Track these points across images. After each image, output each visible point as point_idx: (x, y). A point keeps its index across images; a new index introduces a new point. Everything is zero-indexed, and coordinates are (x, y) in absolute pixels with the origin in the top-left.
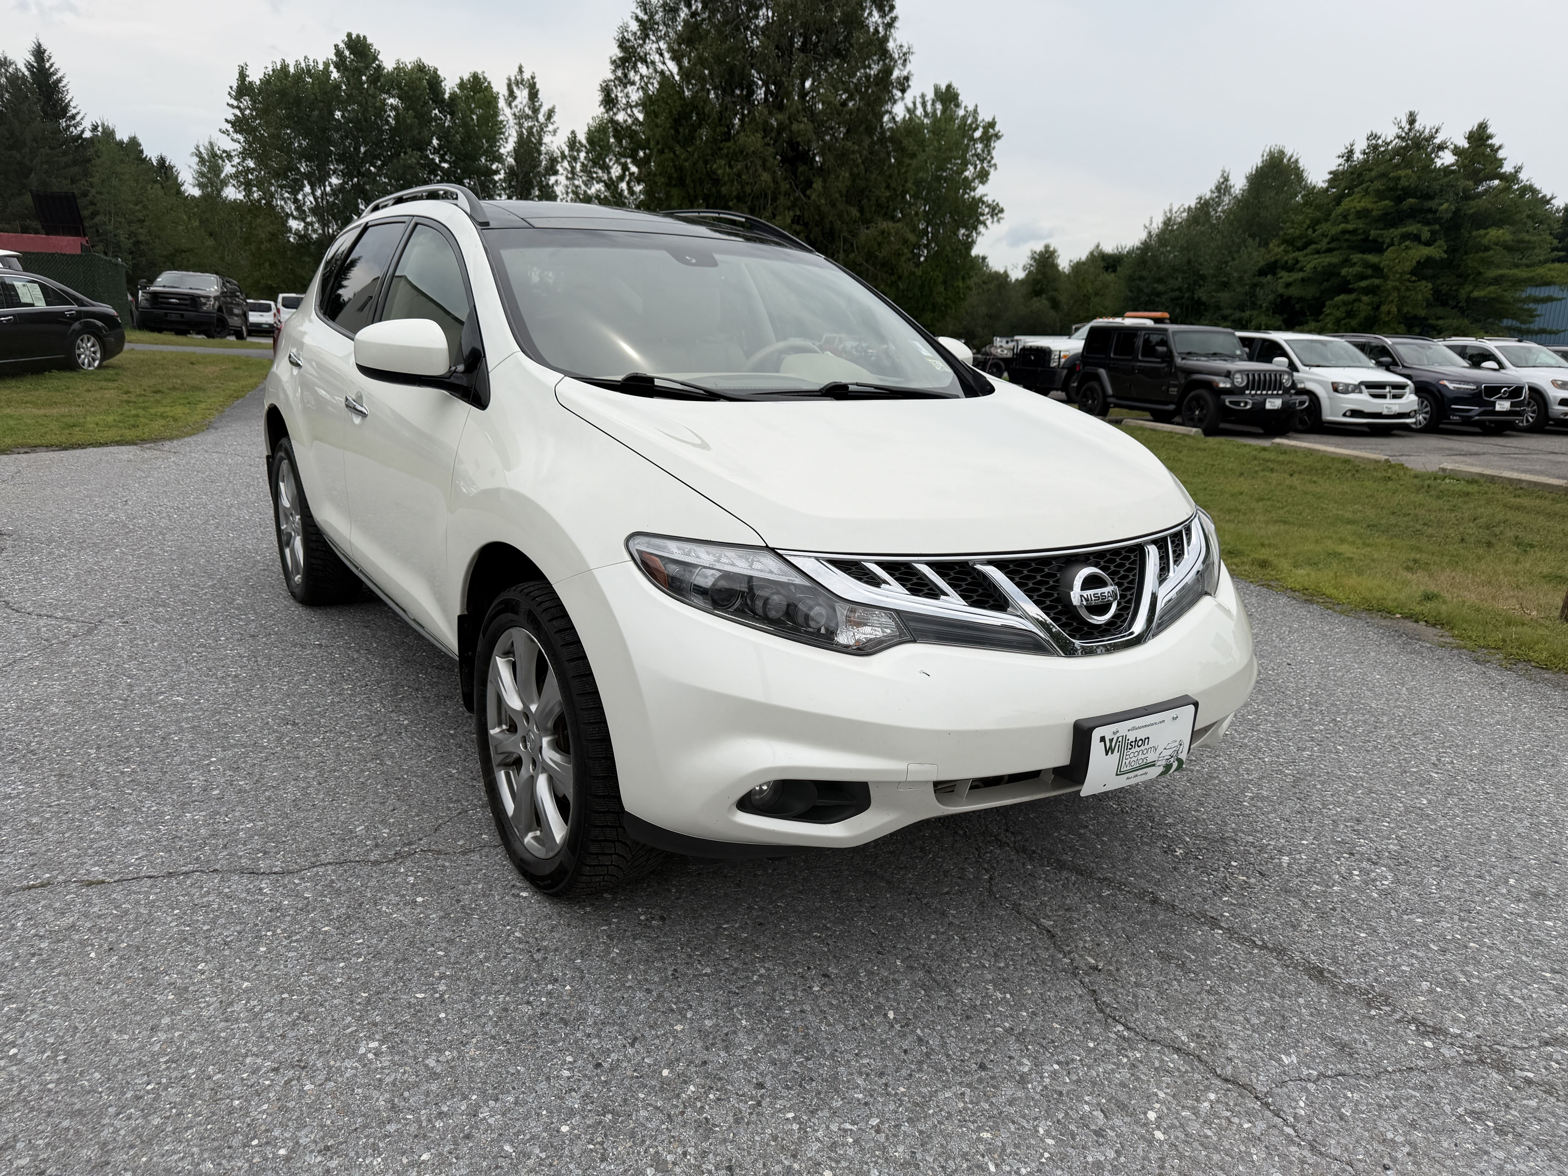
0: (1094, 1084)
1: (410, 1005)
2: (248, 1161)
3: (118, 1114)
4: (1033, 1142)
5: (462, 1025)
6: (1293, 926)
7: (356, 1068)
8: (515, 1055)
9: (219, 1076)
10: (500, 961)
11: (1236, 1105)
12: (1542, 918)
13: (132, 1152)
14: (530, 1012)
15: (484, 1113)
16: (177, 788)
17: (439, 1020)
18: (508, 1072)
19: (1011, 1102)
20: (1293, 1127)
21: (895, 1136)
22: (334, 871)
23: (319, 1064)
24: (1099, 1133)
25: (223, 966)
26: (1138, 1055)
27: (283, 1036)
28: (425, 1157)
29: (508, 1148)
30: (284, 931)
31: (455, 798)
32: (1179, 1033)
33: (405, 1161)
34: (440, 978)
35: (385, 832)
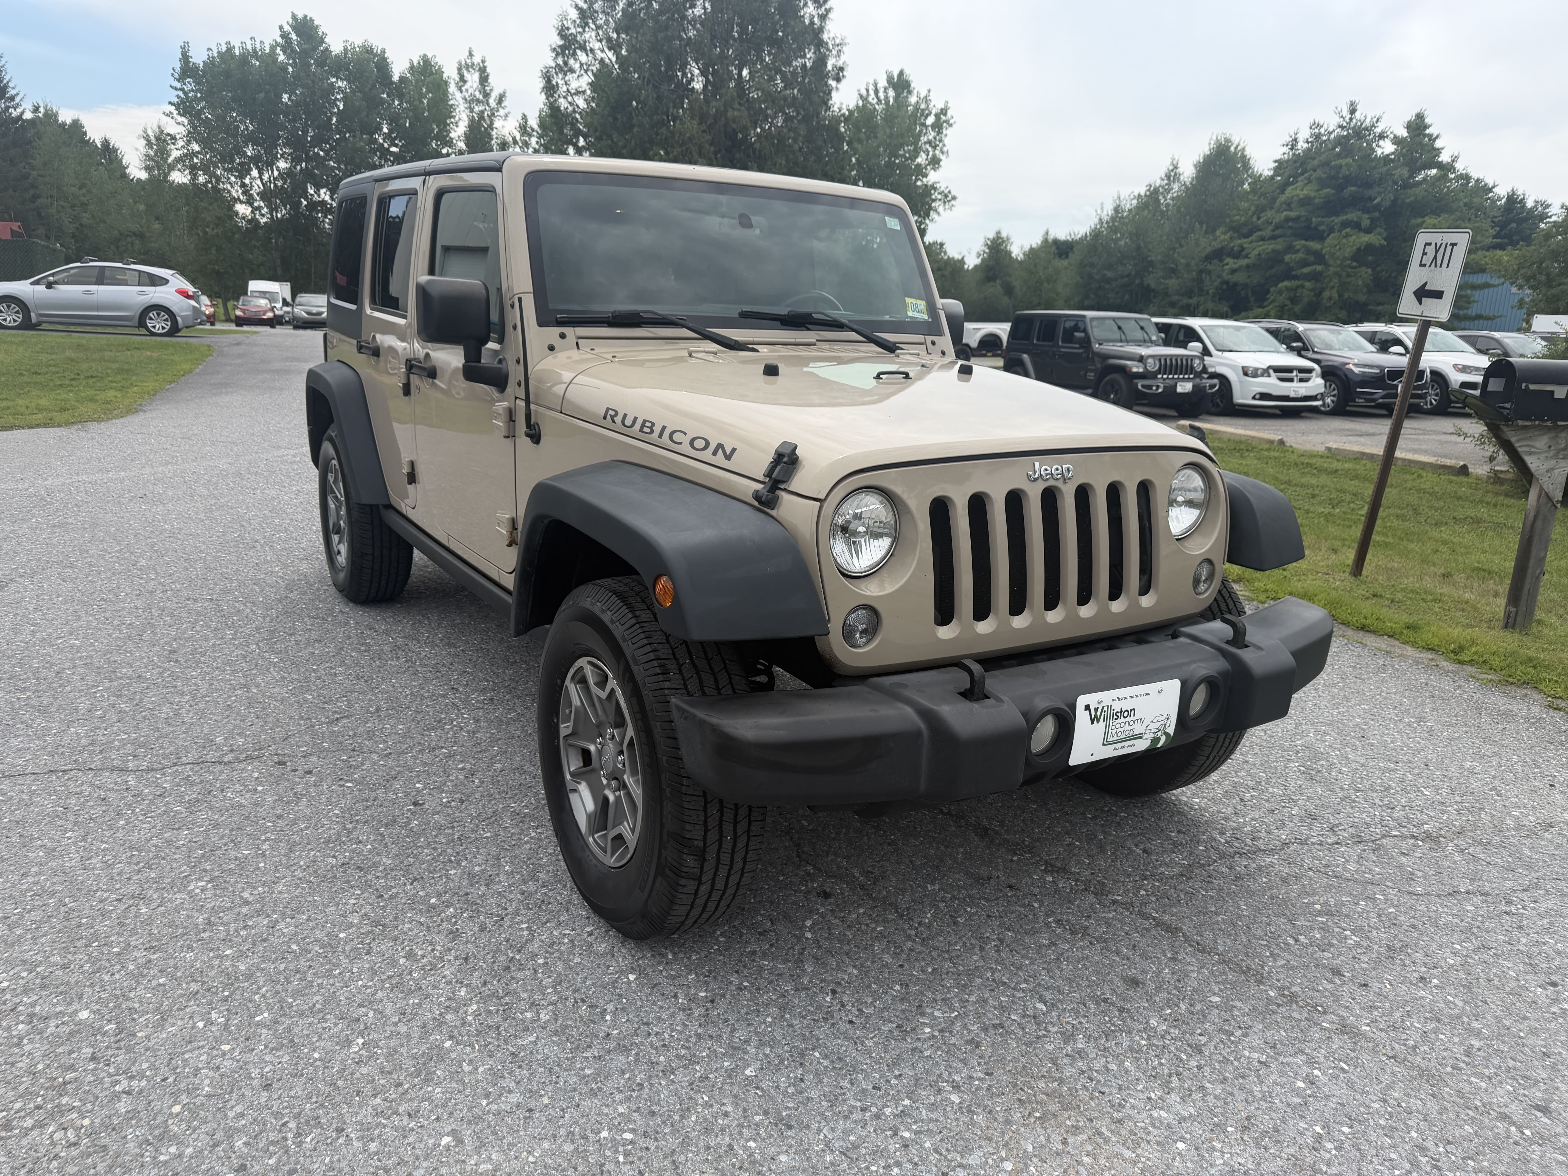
0: (772, 903)
1: (236, 858)
2: (88, 955)
5: (276, 870)
7: (184, 899)
8: (314, 890)
9: (73, 904)
10: (317, 830)
11: (878, 916)
14: (334, 863)
15: (282, 925)
16: (65, 710)
17: (258, 868)
18: (306, 901)
22: (191, 769)
23: (155, 896)
24: (763, 933)
25: (87, 834)
26: (815, 885)
27: (129, 879)
28: (228, 952)
29: (294, 947)
30: (142, 810)
32: (854, 870)
33: (211, 954)
34: (265, 841)
35: (241, 741)
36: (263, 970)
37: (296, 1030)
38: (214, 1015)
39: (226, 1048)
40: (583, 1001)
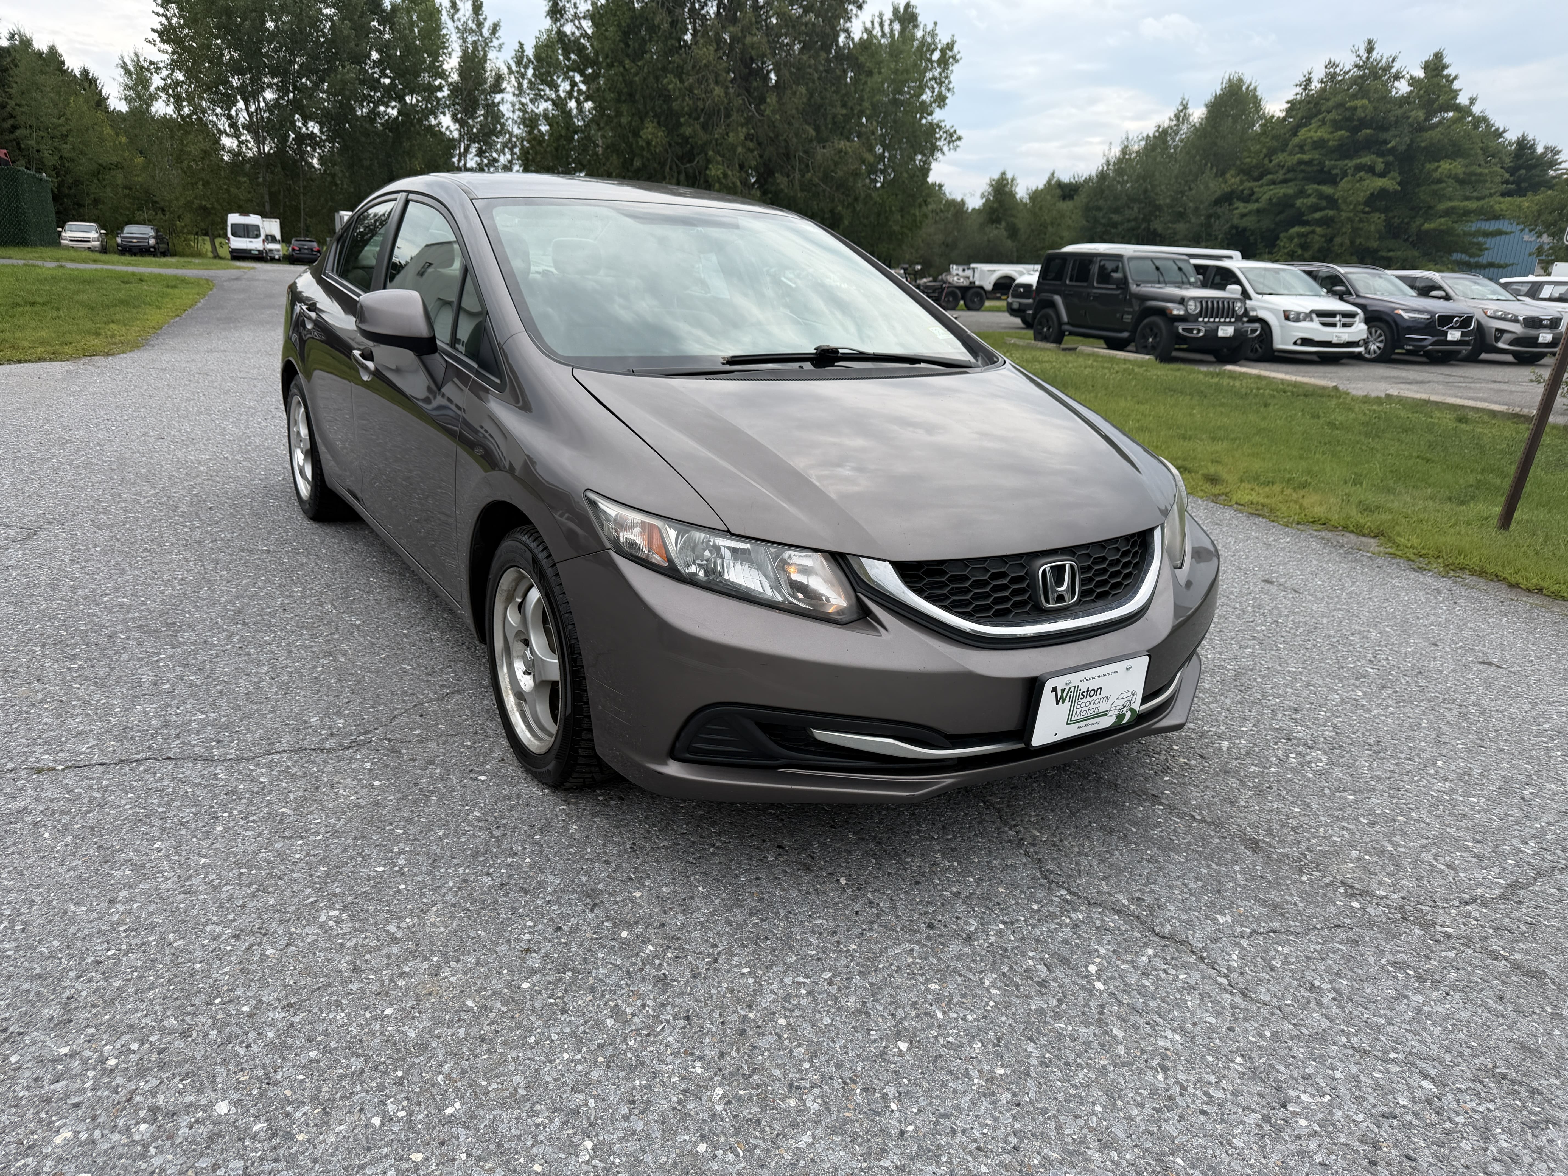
0: (1038, 941)
1: (369, 878)
2: (211, 1017)
3: (79, 977)
4: (979, 992)
5: (422, 895)
6: (1232, 804)
7: (318, 935)
8: (475, 921)
9: (180, 942)
10: (459, 838)
11: (1172, 958)
12: (1467, 795)
13: (94, 1011)
14: (490, 883)
15: (446, 972)
16: (126, 683)
17: (399, 891)
18: (469, 937)
19: (959, 958)
20: (1226, 976)
21: (847, 988)
22: (289, 758)
24: (1043, 984)
25: (180, 844)
26: (1081, 917)
27: (243, 906)
28: (388, 1011)
30: (241, 812)
31: (410, 691)
32: (1120, 897)
33: (368, 1015)
34: (399, 854)
35: (340, 722)
36: (439, 1037)
37: (503, 1128)
38: (391, 1107)
39: (417, 1157)
40: (854, 1082)
